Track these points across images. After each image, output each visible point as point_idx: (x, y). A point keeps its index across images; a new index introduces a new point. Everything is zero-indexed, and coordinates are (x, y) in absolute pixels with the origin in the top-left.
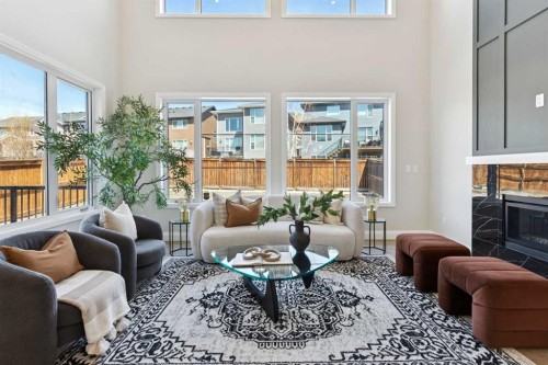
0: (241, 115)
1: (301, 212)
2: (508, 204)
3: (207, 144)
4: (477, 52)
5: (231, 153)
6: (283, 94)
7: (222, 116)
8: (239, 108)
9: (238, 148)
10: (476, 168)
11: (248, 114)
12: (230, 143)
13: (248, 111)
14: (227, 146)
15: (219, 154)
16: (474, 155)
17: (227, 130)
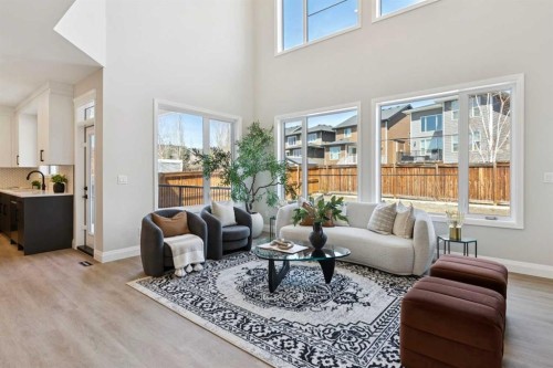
0: (439, 111)
3: (401, 147)
5: (427, 158)
7: (416, 116)
8: (437, 103)
9: (434, 151)
11: (447, 109)
12: (427, 145)
13: (448, 104)
14: (423, 149)
15: (412, 158)
17: (423, 130)
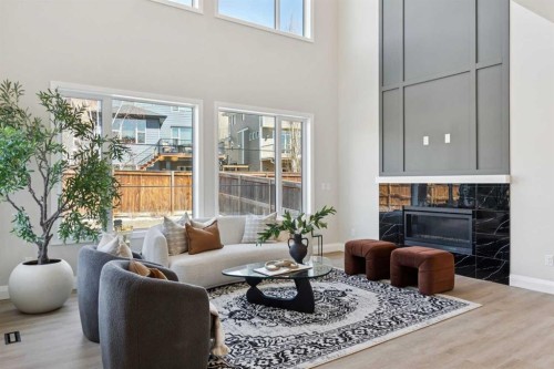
1: (300, 226)
2: (406, 213)
4: (382, 94)
6: (216, 103)
10: (381, 186)
16: (380, 175)
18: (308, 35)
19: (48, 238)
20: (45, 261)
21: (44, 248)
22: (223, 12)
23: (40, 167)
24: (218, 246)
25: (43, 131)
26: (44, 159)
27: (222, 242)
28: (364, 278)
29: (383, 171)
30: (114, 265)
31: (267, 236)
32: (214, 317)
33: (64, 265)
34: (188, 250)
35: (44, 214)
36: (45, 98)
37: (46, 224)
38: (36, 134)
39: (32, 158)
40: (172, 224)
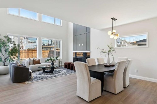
1: (53, 59)
10: (74, 53)
18: (61, 25)
19: (5, 61)
20: (5, 65)
21: (4, 63)
22: (43, 21)
23: (4, 49)
24: (40, 63)
25: (5, 42)
26: (5, 48)
27: (41, 62)
28: (67, 69)
29: (74, 50)
30: (14, 64)
31: (47, 61)
32: (31, 72)
33: (9, 66)
34: (33, 64)
35: (5, 57)
36: (5, 37)
37: (5, 59)
38: (3, 43)
39: (3, 47)
40: (31, 59)
